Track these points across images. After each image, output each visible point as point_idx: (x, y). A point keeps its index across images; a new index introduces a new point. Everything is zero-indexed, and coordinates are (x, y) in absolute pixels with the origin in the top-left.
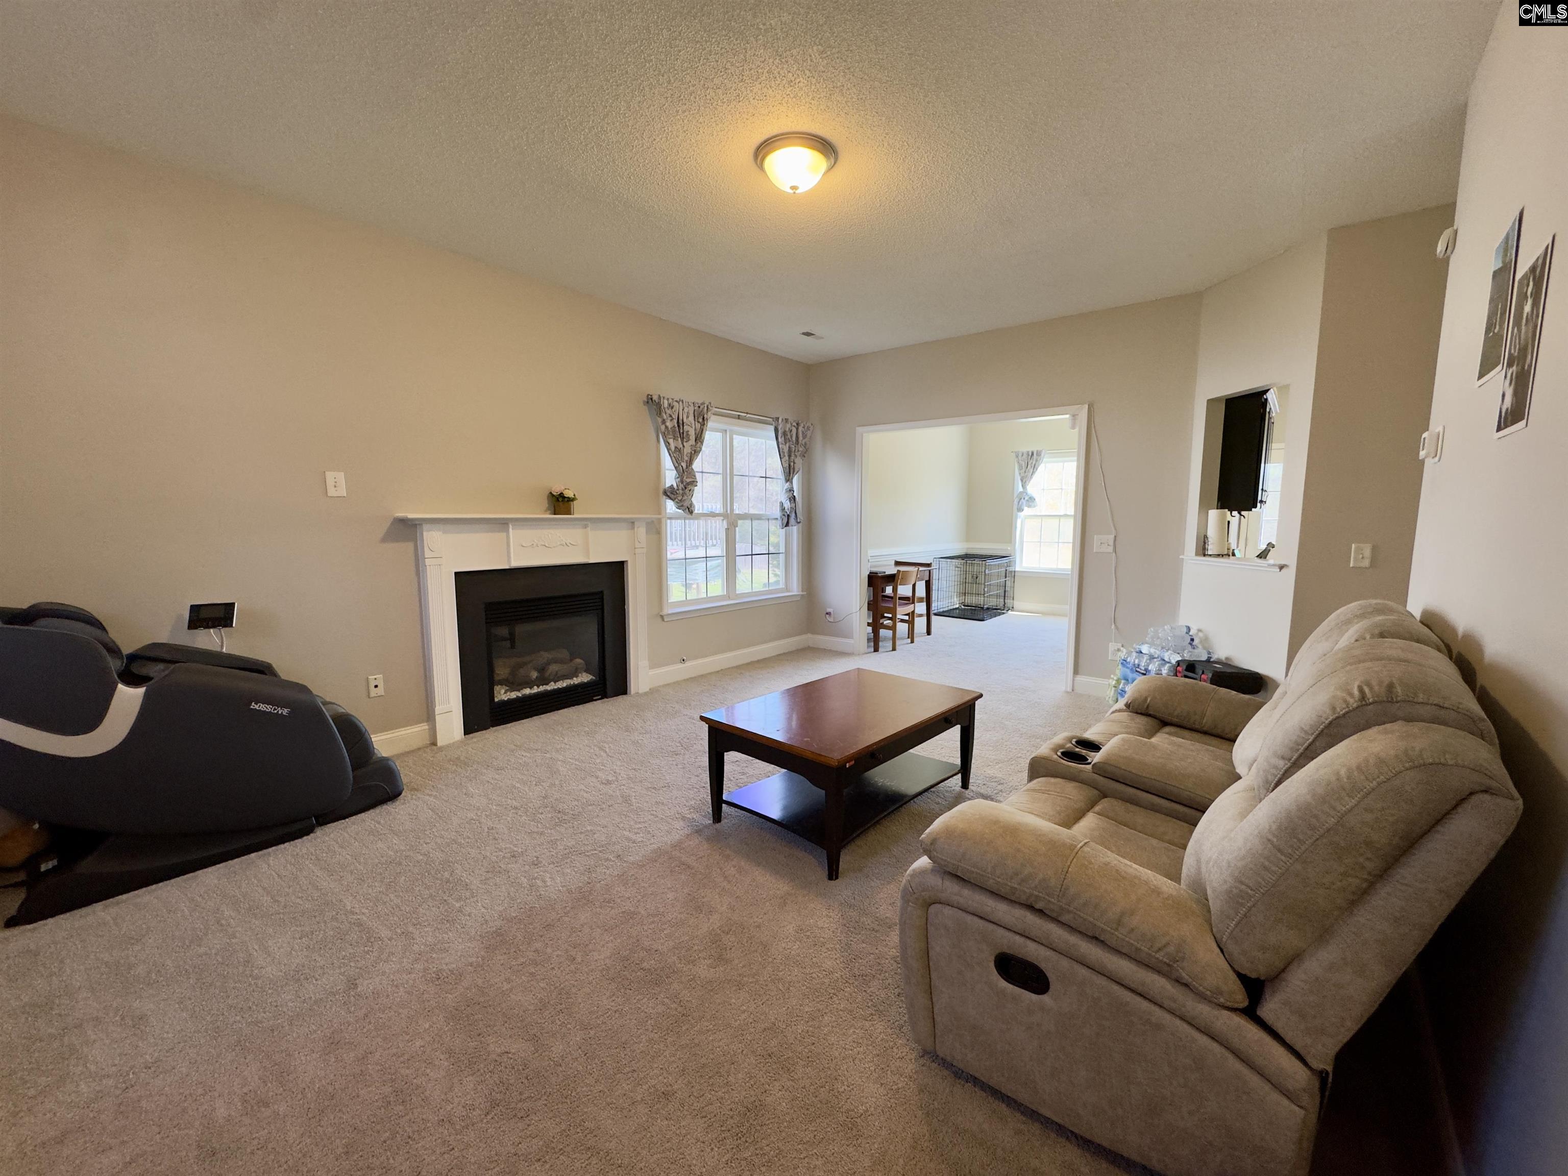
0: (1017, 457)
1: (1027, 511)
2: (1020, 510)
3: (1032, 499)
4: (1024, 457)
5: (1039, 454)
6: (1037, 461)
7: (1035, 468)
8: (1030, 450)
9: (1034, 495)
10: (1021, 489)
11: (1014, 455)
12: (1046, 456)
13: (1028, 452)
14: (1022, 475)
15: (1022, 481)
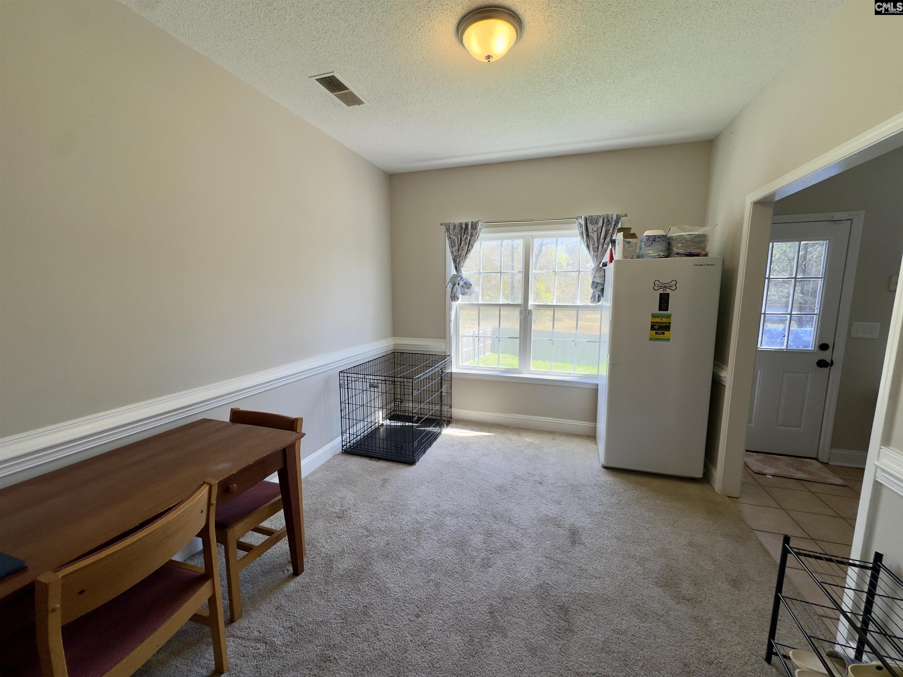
0: (448, 230)
1: (462, 300)
2: (454, 298)
3: (468, 285)
4: (456, 230)
5: (474, 226)
6: (472, 236)
7: (470, 245)
8: (463, 221)
9: (472, 281)
10: (454, 272)
11: (444, 228)
12: (483, 230)
13: (461, 224)
14: (455, 254)
15: (455, 261)
